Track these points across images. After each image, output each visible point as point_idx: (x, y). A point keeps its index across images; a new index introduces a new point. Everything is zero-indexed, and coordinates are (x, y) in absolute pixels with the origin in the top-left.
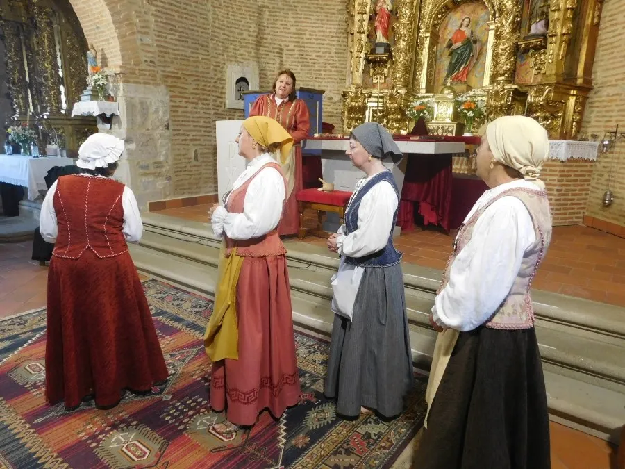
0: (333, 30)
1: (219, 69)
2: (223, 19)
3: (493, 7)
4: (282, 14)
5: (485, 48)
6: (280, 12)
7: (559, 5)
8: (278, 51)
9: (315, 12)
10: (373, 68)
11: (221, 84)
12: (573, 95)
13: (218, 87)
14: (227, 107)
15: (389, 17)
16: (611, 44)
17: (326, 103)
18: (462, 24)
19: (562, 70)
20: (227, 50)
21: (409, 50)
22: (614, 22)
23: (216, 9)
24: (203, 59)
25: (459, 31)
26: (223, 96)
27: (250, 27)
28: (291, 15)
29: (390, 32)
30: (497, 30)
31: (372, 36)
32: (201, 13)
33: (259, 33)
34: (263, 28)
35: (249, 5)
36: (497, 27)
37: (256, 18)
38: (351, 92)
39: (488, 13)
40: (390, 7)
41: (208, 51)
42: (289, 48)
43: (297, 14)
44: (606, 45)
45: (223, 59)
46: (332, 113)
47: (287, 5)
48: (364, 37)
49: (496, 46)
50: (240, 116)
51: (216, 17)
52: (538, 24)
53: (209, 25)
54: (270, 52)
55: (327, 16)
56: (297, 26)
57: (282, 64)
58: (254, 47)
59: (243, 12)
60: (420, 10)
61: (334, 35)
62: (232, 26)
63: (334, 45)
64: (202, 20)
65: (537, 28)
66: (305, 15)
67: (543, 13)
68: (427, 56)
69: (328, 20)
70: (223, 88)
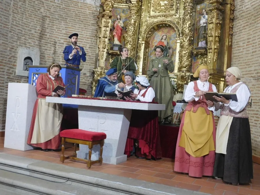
0: (88, 34)
1: (13, 50)
2: (19, 20)
3: (179, 31)
4: (57, 22)
5: (175, 52)
6: (56, 21)
7: (212, 34)
8: (53, 43)
9: (78, 23)
10: (112, 58)
11: (14, 59)
12: (222, 81)
13: (11, 62)
14: (17, 74)
15: (121, 30)
16: (239, 56)
17: (82, 77)
18: (162, 39)
19: (216, 67)
20: (20, 39)
21: (133, 49)
22: (238, 45)
23: (15, 15)
24: (3, 43)
25: (161, 41)
26: (14, 67)
27: (37, 27)
28: (63, 23)
29: (122, 39)
30: (181, 43)
31: (111, 40)
32: (4, 16)
33: (42, 31)
34: (45, 29)
35: (37, 14)
36: (181, 41)
37: (40, 23)
38: (98, 71)
39: (176, 34)
40: (122, 25)
41: (7, 39)
42: (61, 42)
43: (67, 23)
44: (236, 56)
45: (17, 44)
46: (86, 83)
47: (61, 17)
48: (107, 40)
49: (180, 52)
50: (25, 81)
51: (14, 18)
52: (202, 42)
53: (9, 23)
54: (49, 43)
55: (85, 26)
56: (66, 30)
57: (55, 51)
58: (38, 39)
59: (33, 18)
60: (139, 29)
61: (89, 37)
62: (25, 25)
63: (89, 43)
64: (5, 20)
65: (202, 44)
66: (72, 24)
67: (204, 37)
68: (143, 54)
69: (85, 29)
70: (15, 62)
